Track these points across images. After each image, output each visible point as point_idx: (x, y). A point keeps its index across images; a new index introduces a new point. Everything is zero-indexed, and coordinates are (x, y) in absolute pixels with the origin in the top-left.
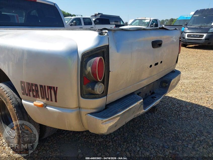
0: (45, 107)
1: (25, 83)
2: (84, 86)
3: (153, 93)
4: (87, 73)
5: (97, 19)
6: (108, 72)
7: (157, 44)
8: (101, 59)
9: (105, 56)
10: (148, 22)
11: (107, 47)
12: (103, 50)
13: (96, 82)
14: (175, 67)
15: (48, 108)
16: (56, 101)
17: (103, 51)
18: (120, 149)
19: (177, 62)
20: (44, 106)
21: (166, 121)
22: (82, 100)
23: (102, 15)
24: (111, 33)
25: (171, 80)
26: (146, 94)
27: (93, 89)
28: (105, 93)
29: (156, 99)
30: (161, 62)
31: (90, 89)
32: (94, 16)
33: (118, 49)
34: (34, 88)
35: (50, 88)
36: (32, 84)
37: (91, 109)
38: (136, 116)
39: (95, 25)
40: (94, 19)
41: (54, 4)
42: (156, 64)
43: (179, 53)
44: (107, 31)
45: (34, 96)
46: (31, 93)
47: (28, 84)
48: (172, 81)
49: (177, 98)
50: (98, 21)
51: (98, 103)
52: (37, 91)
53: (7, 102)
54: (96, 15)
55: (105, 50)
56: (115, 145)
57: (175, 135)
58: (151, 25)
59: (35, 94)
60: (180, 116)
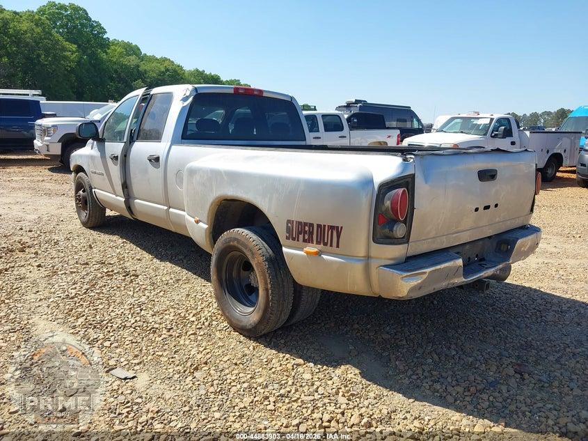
0: (320, 255)
1: (295, 223)
2: (378, 226)
3: (483, 259)
4: (383, 209)
5: (354, 115)
6: (413, 209)
7: (487, 175)
8: (404, 191)
9: (410, 187)
10: (485, 125)
11: (413, 176)
12: (407, 180)
13: (395, 221)
14: (528, 219)
15: (325, 257)
16: (338, 246)
17: (407, 182)
18: (420, 351)
19: (532, 210)
20: (319, 253)
21: (511, 323)
22: (374, 245)
23: (365, 105)
24: (418, 158)
25: (518, 239)
26: (469, 258)
27: (391, 230)
28: (406, 239)
29: (486, 266)
30: (496, 206)
31: (387, 230)
32: (344, 106)
33: (426, 180)
34: (307, 228)
35: (332, 228)
36: (306, 224)
37: (385, 259)
38: (450, 286)
39: (350, 130)
40: (346, 116)
41: (292, 98)
42: (487, 208)
43: (536, 194)
44: (413, 156)
45: (305, 241)
46: (301, 237)
47: (300, 223)
48: (519, 242)
49: (542, 290)
50: (355, 120)
51: (397, 251)
52: (311, 233)
53: (253, 254)
54: (349, 106)
55: (410, 180)
56: (411, 345)
57: (526, 342)
58: (492, 132)
59: (306, 237)
60: (544, 318)
